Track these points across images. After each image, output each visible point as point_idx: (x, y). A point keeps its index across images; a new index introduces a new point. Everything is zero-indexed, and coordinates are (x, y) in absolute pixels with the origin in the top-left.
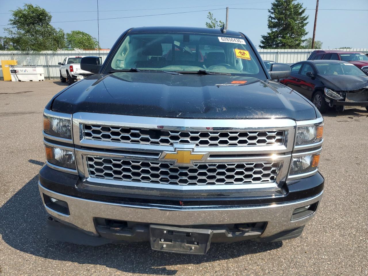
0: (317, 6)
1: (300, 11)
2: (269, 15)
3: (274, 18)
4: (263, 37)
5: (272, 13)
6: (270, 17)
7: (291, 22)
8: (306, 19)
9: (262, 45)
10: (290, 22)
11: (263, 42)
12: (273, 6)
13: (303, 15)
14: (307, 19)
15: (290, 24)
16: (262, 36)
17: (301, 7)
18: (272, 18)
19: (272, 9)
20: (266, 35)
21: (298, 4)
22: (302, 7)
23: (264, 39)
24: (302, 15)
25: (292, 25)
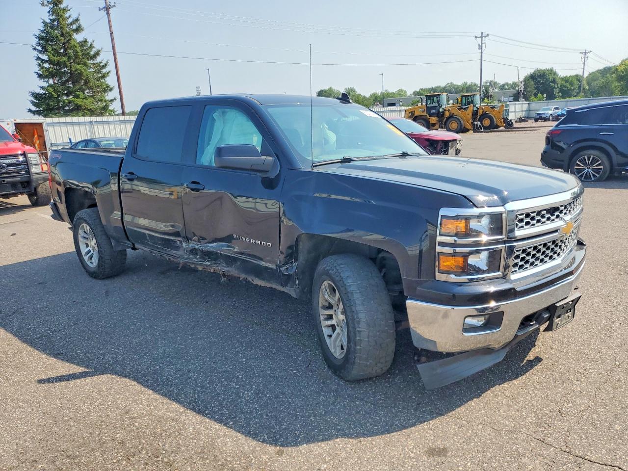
0: (113, 47)
1: (92, 53)
2: (37, 56)
3: (46, 61)
4: (34, 95)
5: (40, 52)
6: (38, 58)
7: (83, 70)
8: (104, 66)
9: (34, 108)
10: (80, 70)
11: (34, 104)
12: (39, 40)
13: (99, 59)
14: (108, 67)
15: (81, 74)
16: (30, 92)
17: (91, 47)
18: (43, 61)
19: (38, 46)
20: (38, 90)
21: (85, 41)
22: (94, 47)
23: (36, 98)
24: (97, 59)
25: (85, 74)
